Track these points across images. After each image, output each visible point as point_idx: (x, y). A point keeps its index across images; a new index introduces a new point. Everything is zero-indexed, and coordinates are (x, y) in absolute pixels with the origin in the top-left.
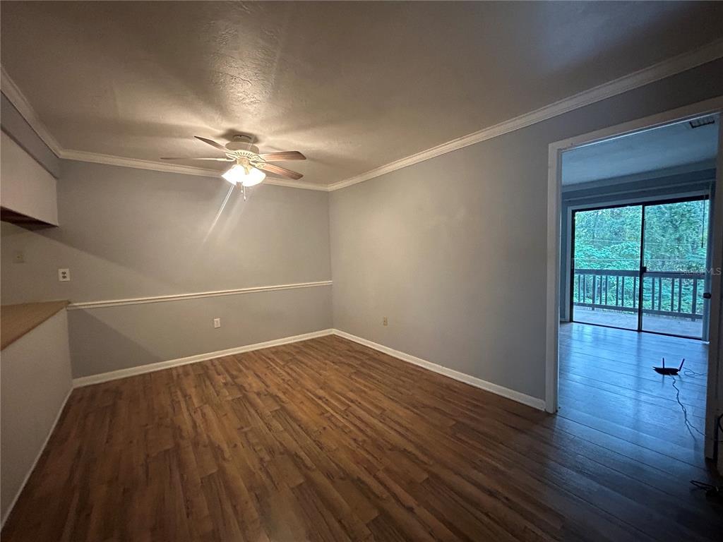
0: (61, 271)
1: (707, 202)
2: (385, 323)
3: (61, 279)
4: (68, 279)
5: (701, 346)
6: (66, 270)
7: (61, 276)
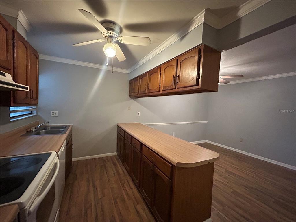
2: (241, 141)
4: (139, 116)
6: (139, 113)
7: (138, 114)
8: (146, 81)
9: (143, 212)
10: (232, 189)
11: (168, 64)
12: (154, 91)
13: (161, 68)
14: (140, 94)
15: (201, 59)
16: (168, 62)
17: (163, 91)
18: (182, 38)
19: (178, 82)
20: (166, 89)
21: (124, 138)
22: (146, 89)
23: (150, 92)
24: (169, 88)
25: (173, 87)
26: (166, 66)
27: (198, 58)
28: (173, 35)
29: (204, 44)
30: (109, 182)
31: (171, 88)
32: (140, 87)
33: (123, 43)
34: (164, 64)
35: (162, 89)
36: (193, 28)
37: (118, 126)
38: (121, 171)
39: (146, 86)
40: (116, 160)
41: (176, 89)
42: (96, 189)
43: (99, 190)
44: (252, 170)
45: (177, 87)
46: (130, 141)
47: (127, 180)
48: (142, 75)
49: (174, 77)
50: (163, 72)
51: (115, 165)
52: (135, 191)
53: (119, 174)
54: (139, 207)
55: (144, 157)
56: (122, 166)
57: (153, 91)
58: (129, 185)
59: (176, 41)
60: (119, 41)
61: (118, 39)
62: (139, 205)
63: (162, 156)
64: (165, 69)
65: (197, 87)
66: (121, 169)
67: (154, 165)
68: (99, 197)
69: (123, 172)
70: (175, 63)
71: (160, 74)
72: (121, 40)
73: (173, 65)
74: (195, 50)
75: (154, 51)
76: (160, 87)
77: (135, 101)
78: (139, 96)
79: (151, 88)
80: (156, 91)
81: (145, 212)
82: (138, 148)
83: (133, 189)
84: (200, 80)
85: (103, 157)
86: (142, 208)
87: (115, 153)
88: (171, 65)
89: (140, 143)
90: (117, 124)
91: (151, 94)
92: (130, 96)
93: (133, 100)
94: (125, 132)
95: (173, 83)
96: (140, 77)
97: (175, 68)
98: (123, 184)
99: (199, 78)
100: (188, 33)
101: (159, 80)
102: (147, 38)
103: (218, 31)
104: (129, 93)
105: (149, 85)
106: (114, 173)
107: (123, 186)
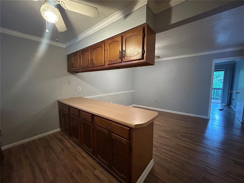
0: (79, 87)
1: (223, 72)
2: (156, 102)
3: (79, 90)
4: (80, 90)
5: (220, 105)
6: (80, 87)
7: (79, 89)
8: (88, 56)
9: (102, 175)
10: (158, 135)
11: (112, 39)
12: (99, 65)
13: (104, 43)
14: (81, 69)
15: (145, 36)
16: (112, 38)
17: (108, 65)
18: (126, 16)
19: (124, 57)
20: (112, 63)
21: (69, 113)
22: (89, 64)
23: (94, 66)
24: (115, 62)
25: (119, 61)
26: (110, 41)
27: (143, 36)
28: (117, 12)
29: (147, 24)
30: (58, 160)
31: (117, 62)
32: (81, 62)
33: (66, 9)
34: (108, 40)
35: (107, 63)
36: (137, 9)
37: (58, 102)
38: (69, 145)
39: (89, 60)
40: (60, 135)
41: (122, 62)
42: (45, 172)
43: (48, 172)
44: (165, 119)
45: (123, 61)
46: (77, 115)
47: (79, 152)
48: (82, 50)
49: (120, 52)
50: (107, 47)
51: (61, 141)
52: (89, 159)
53: (68, 149)
54: (97, 172)
55: (97, 126)
56: (69, 140)
57: (97, 66)
58: (82, 156)
59: (119, 19)
60: (61, 5)
61: (60, 2)
62: (96, 170)
63: (118, 122)
64: (109, 44)
65: (142, 61)
66: (69, 143)
67: (110, 131)
68: (51, 179)
69: (72, 145)
70: (119, 39)
71: (104, 49)
72: (64, 4)
73: (118, 41)
74: (139, 29)
75: (96, 26)
76: (105, 61)
77: (75, 76)
78: (81, 71)
79: (95, 63)
80: (101, 65)
81: (104, 174)
82: (89, 119)
83: (87, 158)
84: (145, 55)
85: (44, 136)
86: (100, 172)
87: (59, 130)
88: (115, 41)
89: (91, 115)
90: (57, 100)
91: (95, 68)
92: (68, 71)
93: (72, 75)
94: (70, 107)
95: (120, 57)
96: (80, 52)
97: (120, 44)
98: (76, 157)
99: (144, 53)
100: (132, 12)
101: (104, 55)
102: (95, 9)
103: (155, 15)
104: (68, 68)
105: (92, 59)
106: (62, 149)
107: (76, 159)
